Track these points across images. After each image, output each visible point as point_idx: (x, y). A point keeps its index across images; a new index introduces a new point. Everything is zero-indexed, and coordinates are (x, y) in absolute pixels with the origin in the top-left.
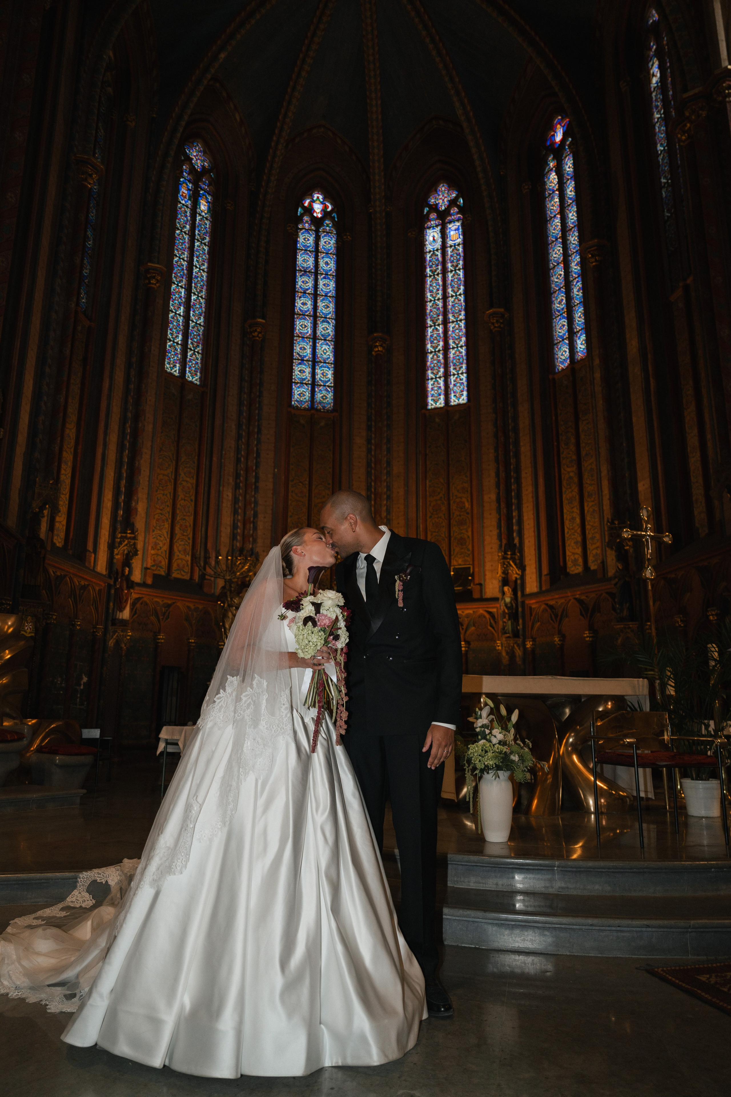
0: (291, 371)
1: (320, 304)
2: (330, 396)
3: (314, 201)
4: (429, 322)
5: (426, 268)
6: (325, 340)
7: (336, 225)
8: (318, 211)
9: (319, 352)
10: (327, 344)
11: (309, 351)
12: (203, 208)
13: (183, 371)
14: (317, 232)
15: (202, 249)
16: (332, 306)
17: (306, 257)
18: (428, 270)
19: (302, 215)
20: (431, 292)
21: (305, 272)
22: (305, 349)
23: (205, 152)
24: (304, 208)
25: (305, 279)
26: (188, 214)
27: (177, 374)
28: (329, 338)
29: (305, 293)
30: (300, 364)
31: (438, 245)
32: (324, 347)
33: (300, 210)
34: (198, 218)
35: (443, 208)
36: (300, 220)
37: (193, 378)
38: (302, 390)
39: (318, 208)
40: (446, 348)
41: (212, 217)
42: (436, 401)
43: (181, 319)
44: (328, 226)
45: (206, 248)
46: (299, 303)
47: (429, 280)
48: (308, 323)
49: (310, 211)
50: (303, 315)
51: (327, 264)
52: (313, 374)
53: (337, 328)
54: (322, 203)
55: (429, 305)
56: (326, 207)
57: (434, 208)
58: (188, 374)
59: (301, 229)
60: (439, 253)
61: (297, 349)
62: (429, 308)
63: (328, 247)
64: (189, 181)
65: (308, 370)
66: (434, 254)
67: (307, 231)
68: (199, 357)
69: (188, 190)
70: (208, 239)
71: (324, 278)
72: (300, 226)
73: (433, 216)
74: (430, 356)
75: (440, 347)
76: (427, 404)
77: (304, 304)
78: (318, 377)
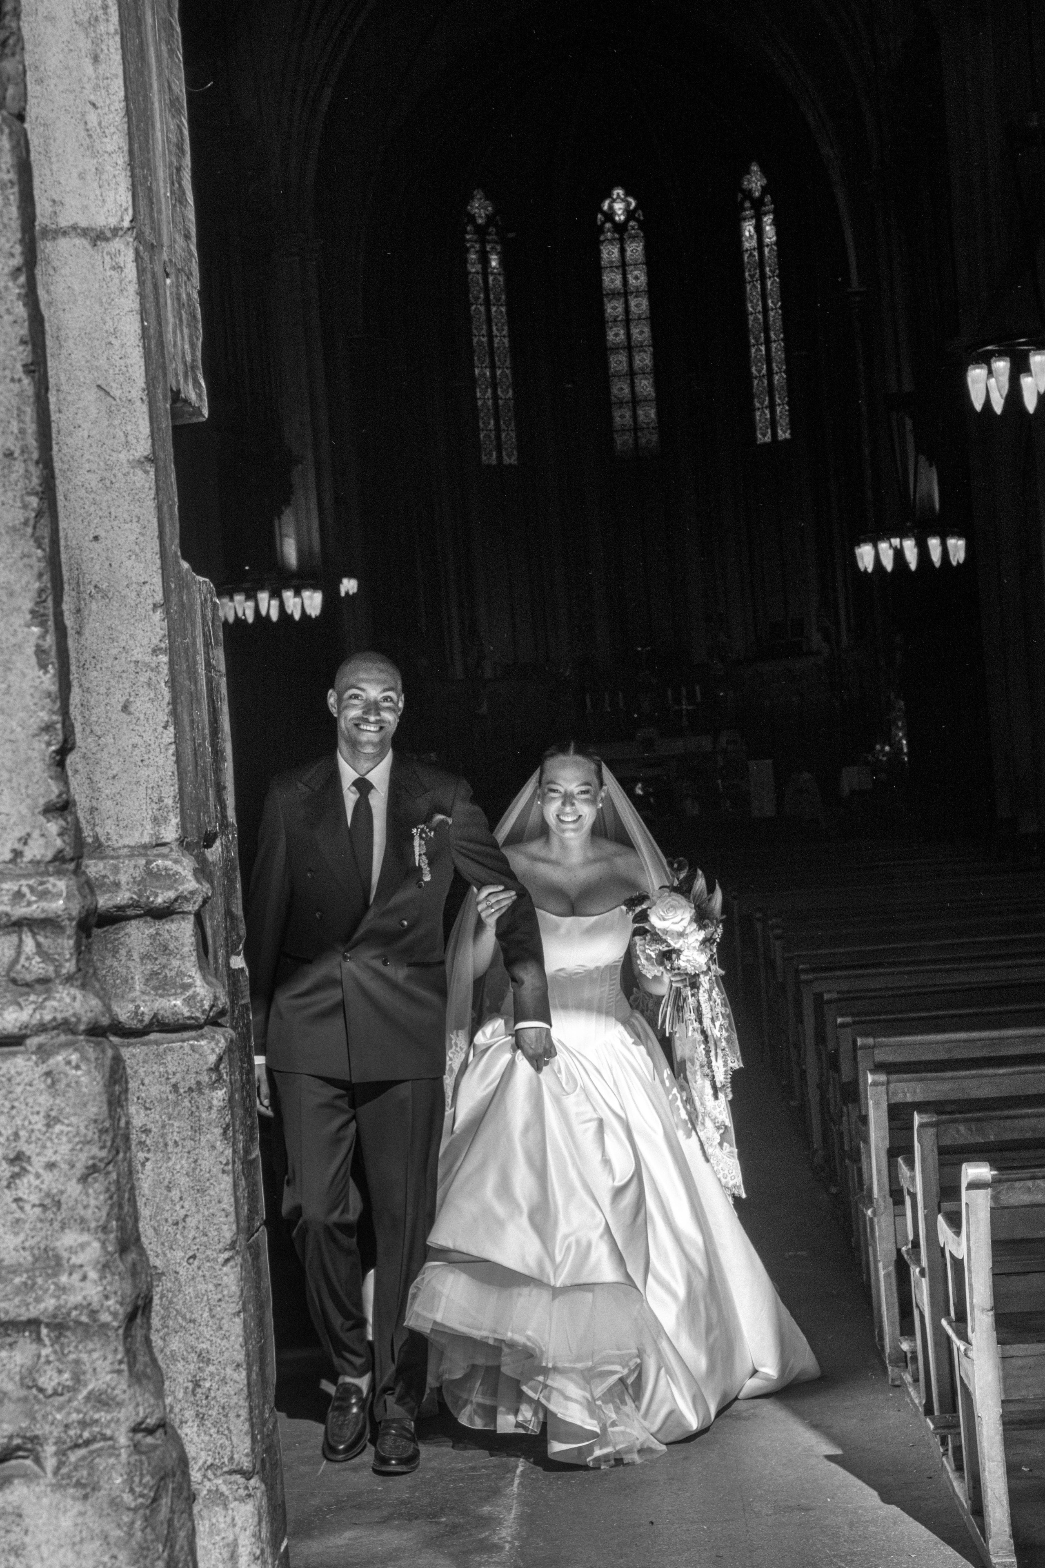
0: (610, 418)
1: (635, 331)
2: (655, 438)
3: (614, 201)
4: (752, 341)
5: (744, 272)
6: (644, 373)
7: (642, 225)
8: (620, 212)
9: (638, 389)
10: (646, 379)
11: (627, 390)
12: (494, 264)
13: (500, 457)
14: (622, 241)
15: (499, 311)
16: (647, 329)
17: (612, 275)
18: (747, 274)
19: (603, 223)
20: (751, 302)
21: (614, 294)
22: (622, 389)
23: (487, 198)
24: (604, 213)
25: (615, 303)
26: (481, 281)
27: (494, 463)
28: (648, 370)
29: (615, 321)
30: (620, 408)
31: (754, 243)
32: (644, 382)
33: (599, 216)
34: (491, 278)
35: (757, 194)
36: (601, 230)
37: (511, 459)
38: (625, 437)
39: (619, 207)
40: (770, 373)
41: (504, 270)
42: (764, 435)
43: (490, 403)
44: (633, 228)
45: (503, 309)
46: (610, 336)
47: (749, 287)
48: (623, 357)
49: (610, 216)
50: (616, 349)
51: (637, 278)
52: (635, 416)
53: (655, 356)
54: (623, 200)
55: (751, 318)
56: (628, 204)
57: (748, 194)
58: (505, 457)
59: (603, 242)
60: (756, 254)
61: (615, 391)
62: (751, 323)
63: (635, 256)
64: (476, 242)
65: (628, 414)
66: (751, 255)
67: (611, 241)
68: (513, 434)
69: (477, 252)
70: (503, 297)
71: (636, 297)
72: (602, 238)
73: (747, 204)
74: (756, 382)
75: (764, 371)
76: (756, 439)
77: (616, 335)
78: (641, 418)
